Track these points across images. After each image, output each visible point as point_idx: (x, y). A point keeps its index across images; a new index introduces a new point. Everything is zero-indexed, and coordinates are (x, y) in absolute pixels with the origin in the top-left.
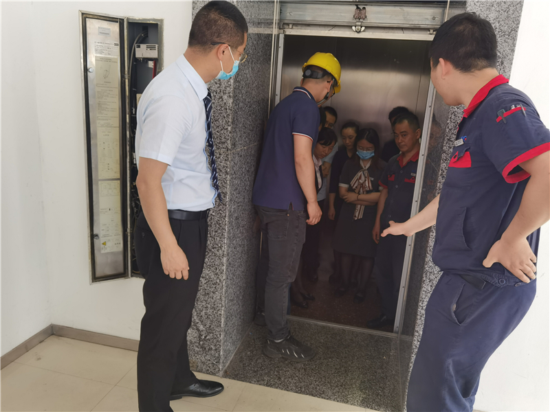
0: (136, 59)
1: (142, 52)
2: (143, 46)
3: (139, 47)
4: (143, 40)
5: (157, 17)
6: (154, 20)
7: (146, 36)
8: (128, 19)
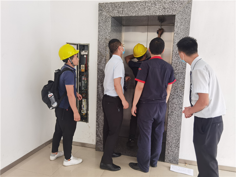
0: (81, 55)
1: (83, 53)
2: (83, 51)
3: (82, 51)
4: (83, 50)
5: (88, 43)
6: (87, 44)
7: (84, 48)
8: (79, 44)
